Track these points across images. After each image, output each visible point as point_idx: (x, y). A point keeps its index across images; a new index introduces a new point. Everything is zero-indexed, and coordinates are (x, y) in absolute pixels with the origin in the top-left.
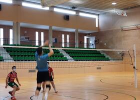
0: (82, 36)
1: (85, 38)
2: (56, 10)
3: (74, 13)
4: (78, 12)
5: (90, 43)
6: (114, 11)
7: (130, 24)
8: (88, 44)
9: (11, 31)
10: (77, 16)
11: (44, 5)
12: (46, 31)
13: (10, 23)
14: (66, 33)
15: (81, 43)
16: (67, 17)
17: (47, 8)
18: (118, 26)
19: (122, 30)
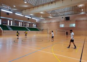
0: (32, 24)
1: (33, 25)
2: (25, 16)
3: (30, 18)
4: (32, 17)
5: (34, 26)
6: (41, 18)
7: (45, 22)
8: (34, 27)
9: (11, 21)
10: (31, 18)
11: (23, 15)
12: (22, 22)
13: (12, 19)
14: (28, 23)
15: (32, 26)
16: (29, 19)
17: (23, 16)
18: (42, 22)
19: (43, 23)
